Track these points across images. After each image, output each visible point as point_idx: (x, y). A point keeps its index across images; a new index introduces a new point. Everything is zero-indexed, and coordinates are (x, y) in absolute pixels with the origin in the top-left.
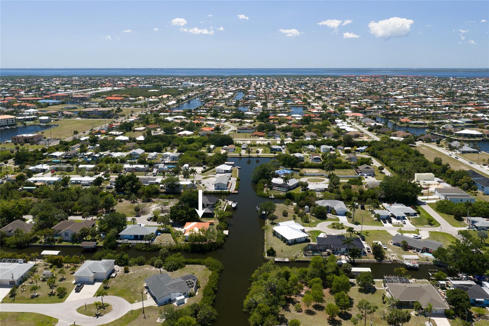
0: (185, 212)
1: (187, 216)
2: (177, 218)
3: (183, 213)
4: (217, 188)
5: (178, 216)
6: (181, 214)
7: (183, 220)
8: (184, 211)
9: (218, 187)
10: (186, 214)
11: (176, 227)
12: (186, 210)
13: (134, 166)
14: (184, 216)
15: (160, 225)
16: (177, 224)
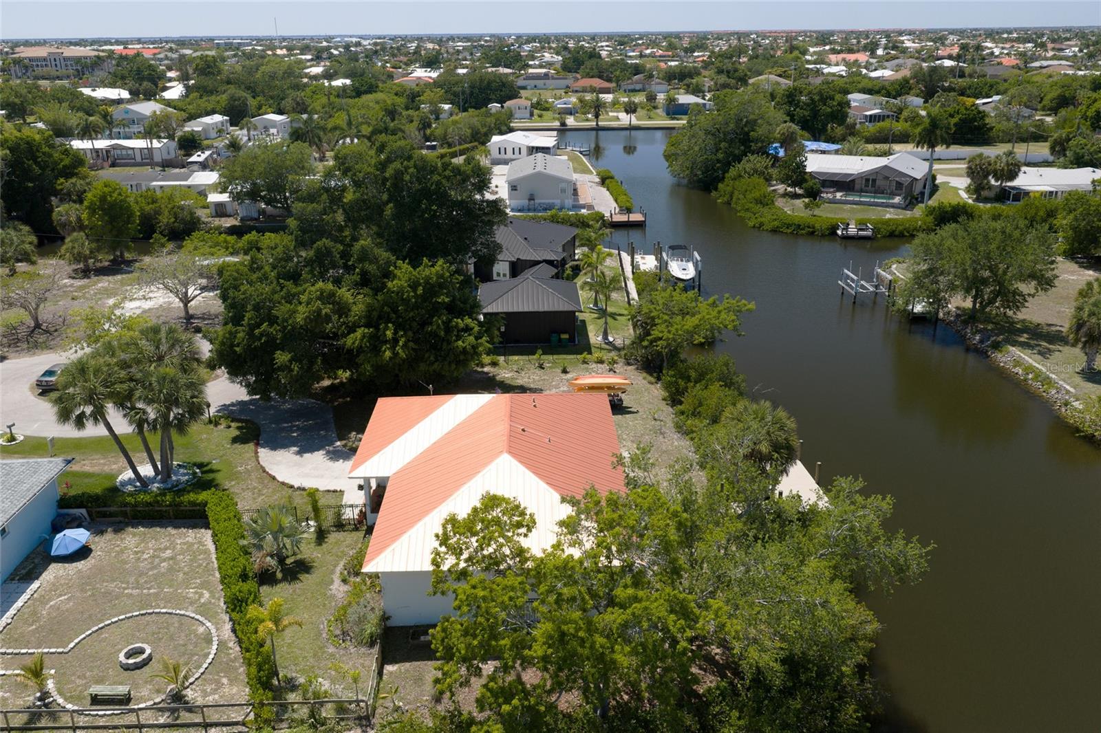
0: (358, 303)
1: (376, 342)
2: (282, 357)
3: (342, 309)
4: (525, 202)
5: (292, 337)
6: (317, 318)
7: (344, 375)
8: (345, 294)
9: (531, 198)
10: (373, 320)
11: (276, 444)
12: (365, 281)
13: (102, 144)
14: (354, 339)
15: (94, 430)
16: (296, 414)
